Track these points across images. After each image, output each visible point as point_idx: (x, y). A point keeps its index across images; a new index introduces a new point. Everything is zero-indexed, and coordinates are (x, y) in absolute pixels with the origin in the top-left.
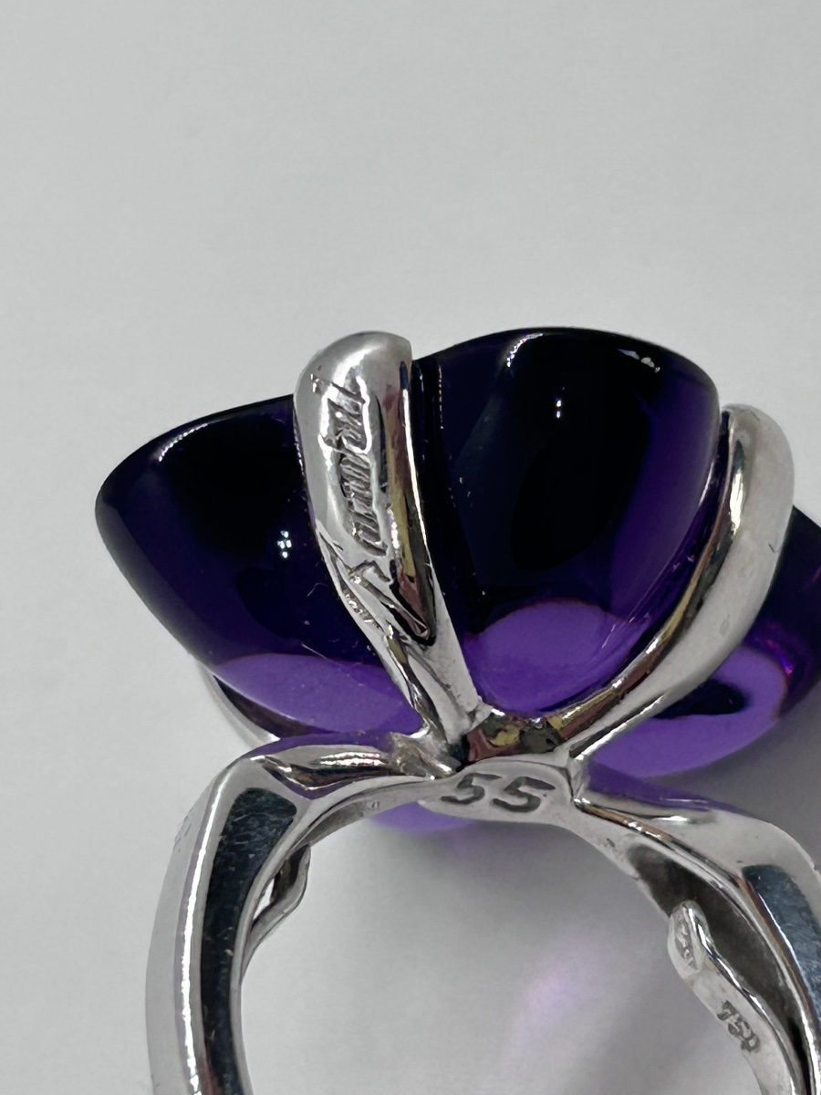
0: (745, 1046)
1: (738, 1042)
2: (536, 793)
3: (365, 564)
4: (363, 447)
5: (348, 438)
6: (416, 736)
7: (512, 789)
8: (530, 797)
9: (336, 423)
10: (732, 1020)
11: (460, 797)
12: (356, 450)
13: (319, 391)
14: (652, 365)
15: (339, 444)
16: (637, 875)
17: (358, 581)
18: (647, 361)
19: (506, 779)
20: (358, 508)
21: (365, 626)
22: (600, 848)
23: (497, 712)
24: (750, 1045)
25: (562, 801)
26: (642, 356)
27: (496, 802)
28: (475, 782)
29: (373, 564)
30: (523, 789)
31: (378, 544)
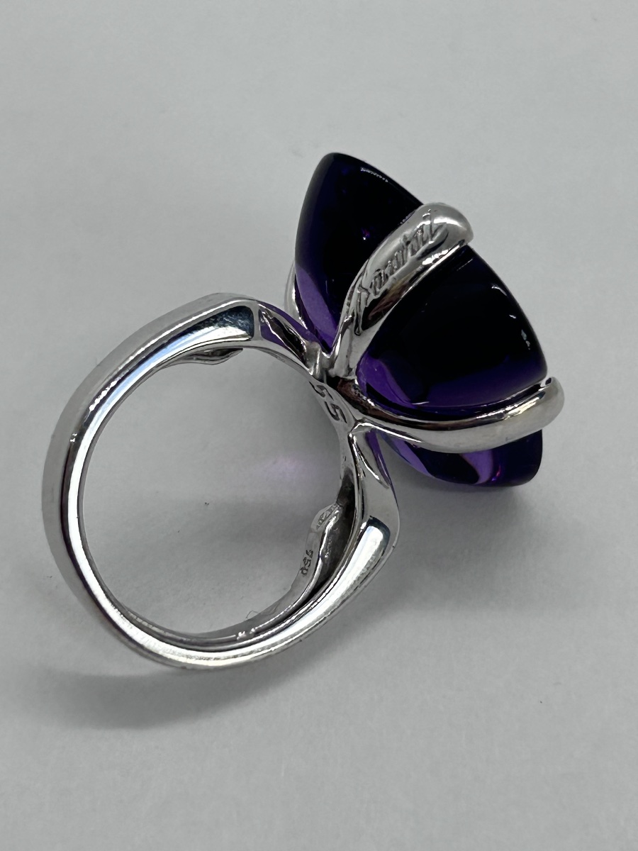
0: (302, 569)
1: (303, 566)
2: (340, 417)
3: (366, 290)
4: (412, 255)
5: (412, 246)
6: (324, 354)
7: (335, 407)
8: (337, 415)
9: (415, 236)
10: (308, 558)
11: (316, 388)
12: (409, 254)
13: (425, 218)
14: (528, 346)
15: (408, 243)
16: (342, 478)
17: (358, 292)
18: (528, 343)
19: (335, 403)
20: (387, 271)
21: (345, 307)
22: (342, 456)
23: (357, 383)
24: (304, 571)
25: (346, 429)
26: (527, 340)
27: (326, 403)
28: (324, 391)
29: (369, 294)
30: (337, 411)
31: (378, 290)
